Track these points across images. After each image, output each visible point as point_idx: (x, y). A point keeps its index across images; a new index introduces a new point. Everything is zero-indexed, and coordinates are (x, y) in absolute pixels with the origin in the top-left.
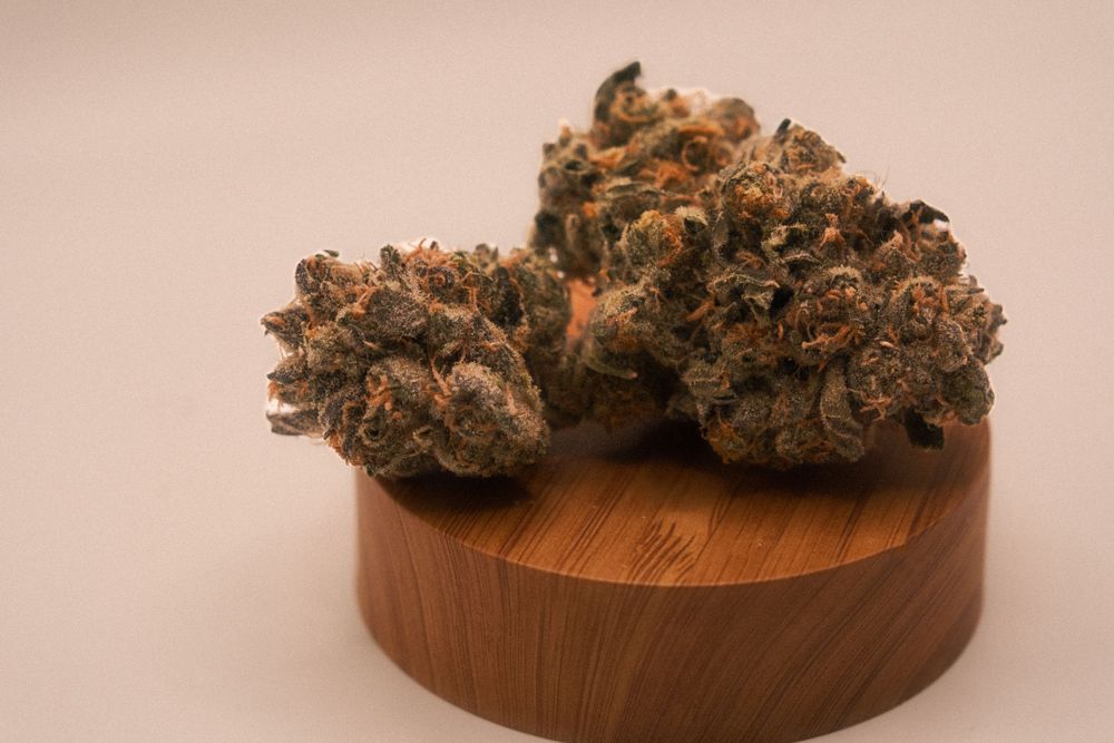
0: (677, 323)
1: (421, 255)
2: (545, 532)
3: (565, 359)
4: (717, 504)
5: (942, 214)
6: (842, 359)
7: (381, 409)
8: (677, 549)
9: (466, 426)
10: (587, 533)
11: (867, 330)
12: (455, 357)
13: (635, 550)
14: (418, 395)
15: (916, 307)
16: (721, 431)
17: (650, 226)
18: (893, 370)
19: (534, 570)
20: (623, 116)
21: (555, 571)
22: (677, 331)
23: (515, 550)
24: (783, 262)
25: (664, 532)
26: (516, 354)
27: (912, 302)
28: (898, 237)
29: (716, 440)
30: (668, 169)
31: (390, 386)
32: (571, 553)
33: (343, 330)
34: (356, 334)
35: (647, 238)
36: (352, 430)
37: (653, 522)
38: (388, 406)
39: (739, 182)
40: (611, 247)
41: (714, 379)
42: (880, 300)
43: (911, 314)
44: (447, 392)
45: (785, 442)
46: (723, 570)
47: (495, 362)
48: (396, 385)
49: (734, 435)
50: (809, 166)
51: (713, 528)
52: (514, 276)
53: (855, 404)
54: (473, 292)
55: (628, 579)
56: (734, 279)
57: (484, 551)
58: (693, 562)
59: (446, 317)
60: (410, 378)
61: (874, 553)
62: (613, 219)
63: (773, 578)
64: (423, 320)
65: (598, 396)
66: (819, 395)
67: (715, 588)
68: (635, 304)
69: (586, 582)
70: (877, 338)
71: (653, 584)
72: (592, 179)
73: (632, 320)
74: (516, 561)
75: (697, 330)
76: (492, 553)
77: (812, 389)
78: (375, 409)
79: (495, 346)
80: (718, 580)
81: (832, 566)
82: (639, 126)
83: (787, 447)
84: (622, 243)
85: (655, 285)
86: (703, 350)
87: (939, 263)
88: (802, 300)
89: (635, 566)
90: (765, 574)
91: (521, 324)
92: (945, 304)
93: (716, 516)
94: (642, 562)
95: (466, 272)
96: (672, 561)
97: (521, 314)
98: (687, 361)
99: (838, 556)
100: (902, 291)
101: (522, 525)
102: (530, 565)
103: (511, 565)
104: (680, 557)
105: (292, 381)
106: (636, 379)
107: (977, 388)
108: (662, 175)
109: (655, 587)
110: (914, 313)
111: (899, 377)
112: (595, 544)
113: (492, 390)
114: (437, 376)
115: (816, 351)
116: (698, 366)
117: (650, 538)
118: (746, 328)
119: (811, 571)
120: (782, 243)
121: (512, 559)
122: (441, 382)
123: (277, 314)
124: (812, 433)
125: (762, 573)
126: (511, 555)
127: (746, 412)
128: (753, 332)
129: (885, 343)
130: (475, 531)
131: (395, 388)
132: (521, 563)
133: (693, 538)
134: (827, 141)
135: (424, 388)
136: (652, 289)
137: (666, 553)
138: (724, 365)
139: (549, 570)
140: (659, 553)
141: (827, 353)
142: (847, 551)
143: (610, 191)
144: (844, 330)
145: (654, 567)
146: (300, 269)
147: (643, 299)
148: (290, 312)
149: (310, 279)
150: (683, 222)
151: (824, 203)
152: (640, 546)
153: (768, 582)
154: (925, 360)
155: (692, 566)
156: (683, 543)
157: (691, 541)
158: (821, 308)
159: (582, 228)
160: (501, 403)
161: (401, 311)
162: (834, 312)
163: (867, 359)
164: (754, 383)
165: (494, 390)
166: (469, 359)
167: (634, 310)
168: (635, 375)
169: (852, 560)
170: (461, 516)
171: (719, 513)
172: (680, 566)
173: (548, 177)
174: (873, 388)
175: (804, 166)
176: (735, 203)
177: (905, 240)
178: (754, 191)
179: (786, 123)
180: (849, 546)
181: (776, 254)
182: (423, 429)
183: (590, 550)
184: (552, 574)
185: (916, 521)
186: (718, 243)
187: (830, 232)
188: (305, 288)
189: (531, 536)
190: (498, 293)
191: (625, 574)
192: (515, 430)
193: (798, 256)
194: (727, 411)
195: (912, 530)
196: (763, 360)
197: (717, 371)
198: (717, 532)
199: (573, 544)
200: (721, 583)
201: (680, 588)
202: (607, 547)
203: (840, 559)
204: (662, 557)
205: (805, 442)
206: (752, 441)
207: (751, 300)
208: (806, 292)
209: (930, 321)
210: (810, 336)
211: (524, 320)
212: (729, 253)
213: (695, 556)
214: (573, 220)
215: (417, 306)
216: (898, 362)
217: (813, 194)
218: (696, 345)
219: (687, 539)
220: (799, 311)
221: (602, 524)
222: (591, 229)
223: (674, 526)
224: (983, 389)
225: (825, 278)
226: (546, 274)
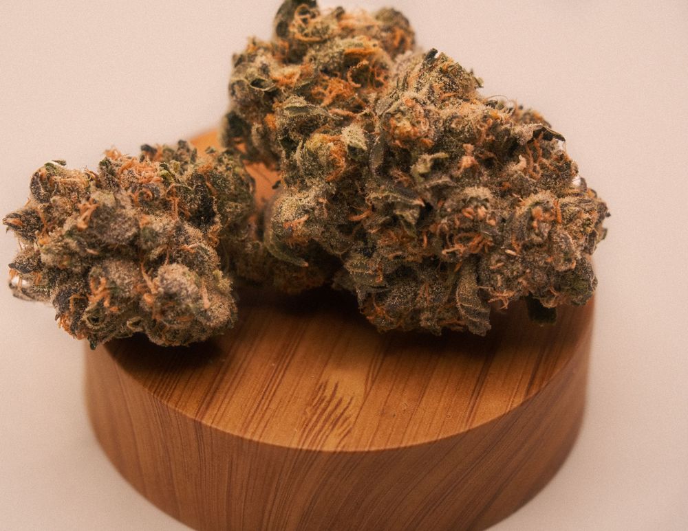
0: (342, 221)
1: (133, 169)
2: (234, 393)
3: (249, 245)
4: (371, 363)
5: (560, 135)
6: (475, 260)
7: (100, 304)
8: (339, 411)
9: (170, 317)
10: (267, 393)
11: (495, 240)
12: (160, 260)
13: (305, 413)
14: (131, 292)
15: (535, 224)
16: (376, 312)
17: (320, 148)
18: (515, 273)
19: (224, 433)
20: (299, 36)
21: (240, 435)
22: (340, 227)
23: (209, 412)
24: (428, 187)
25: (328, 393)
26: (211, 250)
27: (532, 219)
28: (523, 162)
29: (371, 318)
30: (336, 86)
31: (107, 287)
32: (253, 416)
33: (69, 240)
34: (80, 243)
35: (317, 157)
36: (77, 315)
37: (320, 382)
38: (106, 304)
39: (393, 115)
40: (288, 156)
41: (370, 272)
42: (506, 214)
43: (531, 228)
44: (154, 291)
45: (428, 320)
46: (375, 434)
47: (191, 262)
48: (113, 286)
49: (386, 316)
50: (452, 94)
51: (368, 389)
52: (209, 180)
53: (484, 296)
54: (175, 201)
55: (298, 445)
56: (387, 197)
57: (184, 413)
58: (351, 426)
59: (153, 230)
60: (124, 279)
61: (497, 416)
62: (290, 132)
63: (415, 443)
64: (134, 230)
65: (277, 272)
66: (455, 286)
67: (368, 452)
68: (307, 212)
69: (265, 445)
70: (503, 247)
71: (318, 449)
72: (273, 95)
73: (304, 226)
74: (209, 424)
75: (357, 228)
76: (190, 414)
77: (449, 282)
78: (96, 304)
79: (192, 248)
80: (370, 446)
81: (462, 431)
82: (312, 44)
83: (429, 324)
84: (297, 155)
85: (323, 196)
86: (362, 244)
87: (555, 179)
88: (443, 217)
89: (305, 429)
90: (409, 440)
91: (214, 223)
92: (560, 218)
93: (371, 375)
94: (310, 425)
95: (170, 184)
96: (335, 425)
97: (214, 214)
98: (348, 252)
99: (468, 420)
100: (524, 209)
101: (214, 385)
102: (220, 428)
103: (206, 426)
104: (341, 420)
105: (29, 272)
106: (307, 267)
107: (583, 280)
108: (331, 92)
109: (320, 452)
110: (532, 228)
111: (521, 276)
112: (273, 406)
113: (190, 289)
114: (146, 277)
115: (454, 253)
116: (357, 259)
117: (317, 399)
118: (397, 235)
119: (446, 436)
120: (426, 171)
121: (207, 422)
122: (149, 283)
123: (16, 215)
124: (449, 314)
125: (406, 437)
126: (205, 419)
127: (395, 299)
128: (403, 237)
129: (509, 252)
130: (177, 393)
131: (111, 288)
132: (214, 426)
133: (351, 399)
134: (467, 68)
135: (135, 287)
136: (321, 200)
137: (330, 416)
138: (379, 260)
139: (236, 433)
140: (324, 417)
141: (462, 257)
142: (475, 413)
143: (287, 109)
144: (476, 240)
145: (320, 431)
146: (34, 183)
147: (313, 209)
148: (27, 213)
149: (42, 191)
150: (346, 145)
151: (462, 132)
152: (309, 408)
153: (411, 447)
154: (541, 264)
155: (349, 432)
156: (343, 405)
157: (349, 403)
158: (458, 223)
159: (265, 135)
160: (198, 298)
161: (116, 226)
162: (468, 225)
163: (494, 262)
164: (402, 273)
165: (192, 288)
166: (172, 261)
167: (305, 218)
168: (306, 264)
169: (479, 424)
170: (166, 376)
171: (373, 375)
172: (341, 430)
173: (236, 87)
174: (499, 284)
175: (447, 95)
176: (388, 130)
177: (528, 163)
178: (405, 125)
179: (434, 52)
180: (477, 410)
181: (422, 180)
182: (135, 319)
183: (269, 412)
184: (238, 437)
185: (531, 384)
186: (375, 164)
187: (467, 161)
188: (38, 199)
189: (222, 398)
190: (195, 198)
191: (296, 439)
192: (209, 319)
193: (440, 181)
194: (381, 296)
195: (528, 392)
196: (411, 259)
197: (373, 265)
198: (372, 392)
199: (255, 406)
200: (373, 449)
201: (340, 453)
202: (282, 410)
203: (469, 424)
204: (326, 420)
205: (444, 319)
206: (400, 317)
207: (402, 216)
208: (445, 210)
209: (546, 235)
210: (449, 243)
211: (217, 219)
212: (384, 171)
213: (352, 419)
214: (257, 129)
215: (130, 219)
216: (519, 266)
217: (453, 126)
218: (356, 239)
219: (346, 400)
220: (439, 226)
221: (278, 386)
222: (273, 137)
223: (336, 386)
224: (588, 280)
225: (463, 197)
226: (234, 174)
